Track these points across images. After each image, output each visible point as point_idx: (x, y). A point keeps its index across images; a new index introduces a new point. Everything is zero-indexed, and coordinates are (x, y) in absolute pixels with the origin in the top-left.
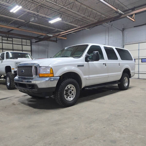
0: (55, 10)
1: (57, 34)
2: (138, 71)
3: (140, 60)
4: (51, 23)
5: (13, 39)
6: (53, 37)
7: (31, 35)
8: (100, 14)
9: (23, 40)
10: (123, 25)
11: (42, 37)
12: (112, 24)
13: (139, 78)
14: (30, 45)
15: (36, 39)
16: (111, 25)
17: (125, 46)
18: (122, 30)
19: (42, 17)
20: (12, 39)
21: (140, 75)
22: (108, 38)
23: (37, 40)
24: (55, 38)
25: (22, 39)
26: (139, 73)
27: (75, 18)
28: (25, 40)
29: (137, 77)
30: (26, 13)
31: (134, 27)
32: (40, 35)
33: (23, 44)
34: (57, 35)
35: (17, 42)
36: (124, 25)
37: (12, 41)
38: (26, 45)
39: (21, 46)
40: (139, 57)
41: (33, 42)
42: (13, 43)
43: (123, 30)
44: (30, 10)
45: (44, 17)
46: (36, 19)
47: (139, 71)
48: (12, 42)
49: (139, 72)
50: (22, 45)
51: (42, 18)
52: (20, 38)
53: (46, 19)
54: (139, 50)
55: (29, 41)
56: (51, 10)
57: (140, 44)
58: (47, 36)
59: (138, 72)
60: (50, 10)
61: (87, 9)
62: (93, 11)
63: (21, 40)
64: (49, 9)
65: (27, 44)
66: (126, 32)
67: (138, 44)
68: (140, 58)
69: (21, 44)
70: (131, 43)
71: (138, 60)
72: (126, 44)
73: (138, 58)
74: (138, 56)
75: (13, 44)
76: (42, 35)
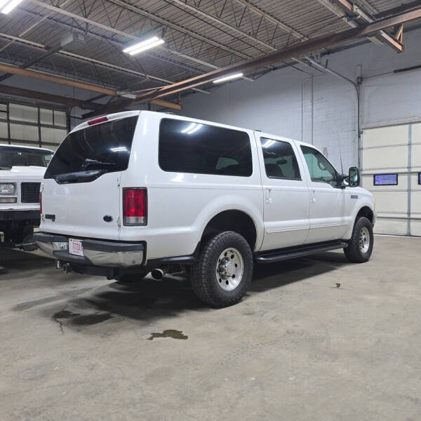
0: (143, 12)
1: (151, 91)
2: (407, 211)
3: (415, 178)
4: (132, 54)
5: (11, 105)
6: (137, 100)
7: (70, 95)
8: (288, 30)
9: (42, 110)
10: (359, 68)
11: (103, 101)
12: (327, 61)
13: (409, 235)
14: (65, 126)
15: (84, 108)
16: (325, 63)
17: (365, 131)
18: (356, 83)
19: (103, 37)
20: (8, 104)
21: (413, 224)
22: (310, 107)
23: (88, 111)
24: (144, 104)
25: (39, 106)
26: (409, 219)
27: (207, 40)
28: (51, 112)
29: (405, 232)
30: (45, 18)
31: (395, 71)
32: (98, 95)
33: (41, 122)
34: (149, 93)
35: (23, 117)
36: (361, 65)
37: (8, 112)
38: (53, 127)
39: (37, 128)
40: (409, 168)
41: (74, 117)
42: (11, 118)
43: (359, 82)
44: (58, 7)
45: (108, 35)
46: (81, 38)
47: (412, 211)
48: (8, 116)
49: (409, 214)
50: (39, 125)
51: (104, 39)
52: (34, 103)
53: (115, 43)
54: (410, 144)
55: (63, 114)
56: (131, 11)
57: (413, 125)
58: (119, 96)
59: (406, 216)
60: (128, 13)
61: (249, 11)
62: (268, 17)
63: (36, 109)
64: (124, 8)
65: (56, 124)
66: (367, 90)
67: (407, 126)
68: (413, 170)
69: (37, 122)
70: (384, 123)
71: (406, 177)
72: (369, 125)
73: (406, 170)
74: (407, 166)
75: (8, 121)
76: (105, 95)
